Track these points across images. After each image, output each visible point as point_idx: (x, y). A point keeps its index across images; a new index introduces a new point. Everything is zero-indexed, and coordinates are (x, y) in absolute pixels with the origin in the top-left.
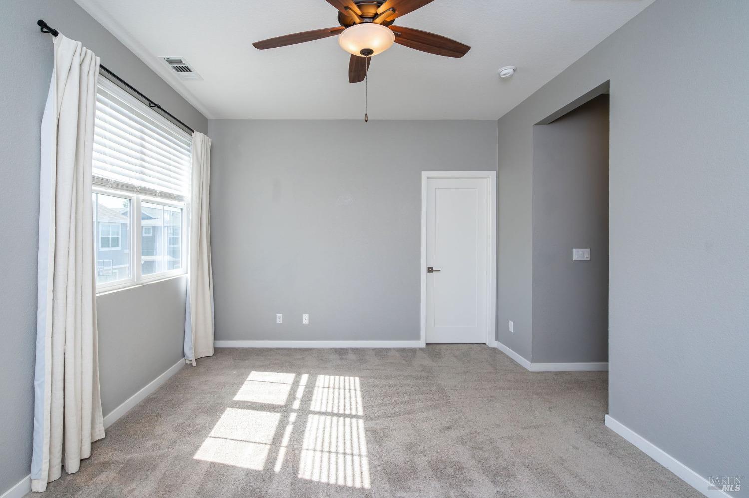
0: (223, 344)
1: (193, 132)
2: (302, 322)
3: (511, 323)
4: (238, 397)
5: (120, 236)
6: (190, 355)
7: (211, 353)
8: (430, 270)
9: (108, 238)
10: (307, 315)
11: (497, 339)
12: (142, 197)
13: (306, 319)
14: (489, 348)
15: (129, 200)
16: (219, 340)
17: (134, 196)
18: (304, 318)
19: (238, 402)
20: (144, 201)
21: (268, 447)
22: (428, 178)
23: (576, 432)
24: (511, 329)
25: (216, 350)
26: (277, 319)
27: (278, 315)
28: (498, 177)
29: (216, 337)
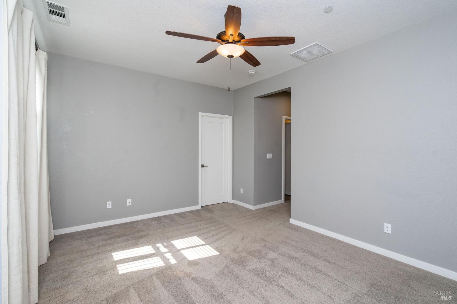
2: (127, 205)
3: (242, 190)
8: (203, 166)
10: (131, 200)
11: (233, 199)
13: (129, 202)
14: (230, 204)
22: (202, 116)
23: (284, 227)
24: (242, 192)
26: (107, 206)
27: (107, 203)
28: (233, 119)
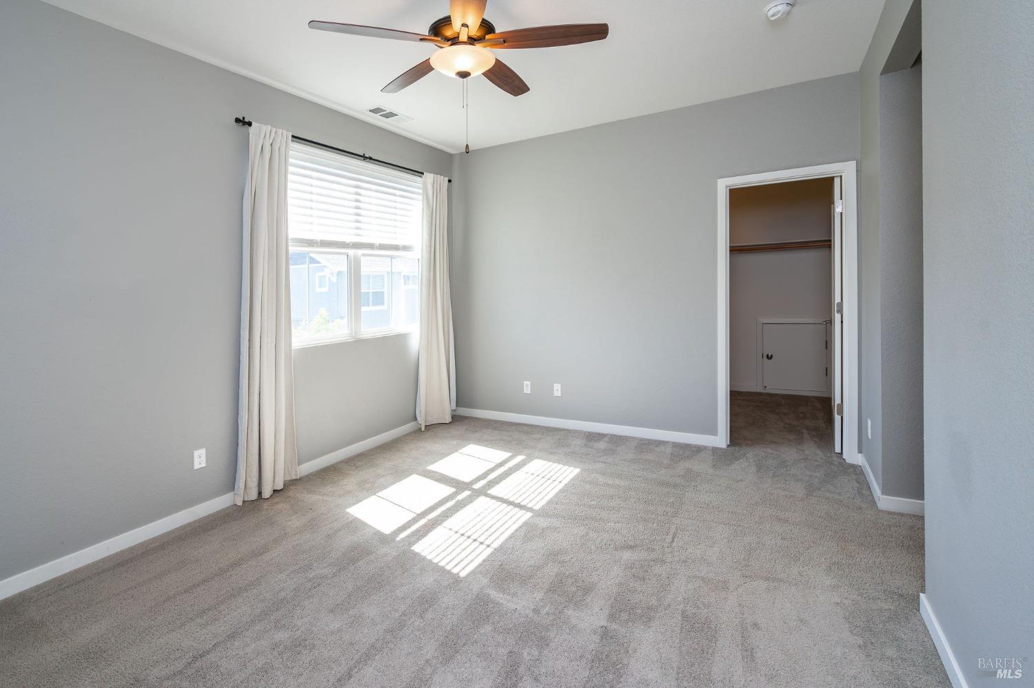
0: (464, 411)
1: (423, 173)
2: (553, 394)
4: (434, 467)
5: (385, 290)
6: (421, 420)
7: (448, 419)
9: (368, 293)
10: (561, 386)
12: (360, 252)
13: (557, 389)
15: (346, 257)
16: (460, 407)
17: (351, 252)
18: (555, 389)
19: (430, 470)
20: (363, 255)
21: (415, 515)
25: (456, 419)
26: (525, 388)
27: (526, 383)
29: (460, 402)
